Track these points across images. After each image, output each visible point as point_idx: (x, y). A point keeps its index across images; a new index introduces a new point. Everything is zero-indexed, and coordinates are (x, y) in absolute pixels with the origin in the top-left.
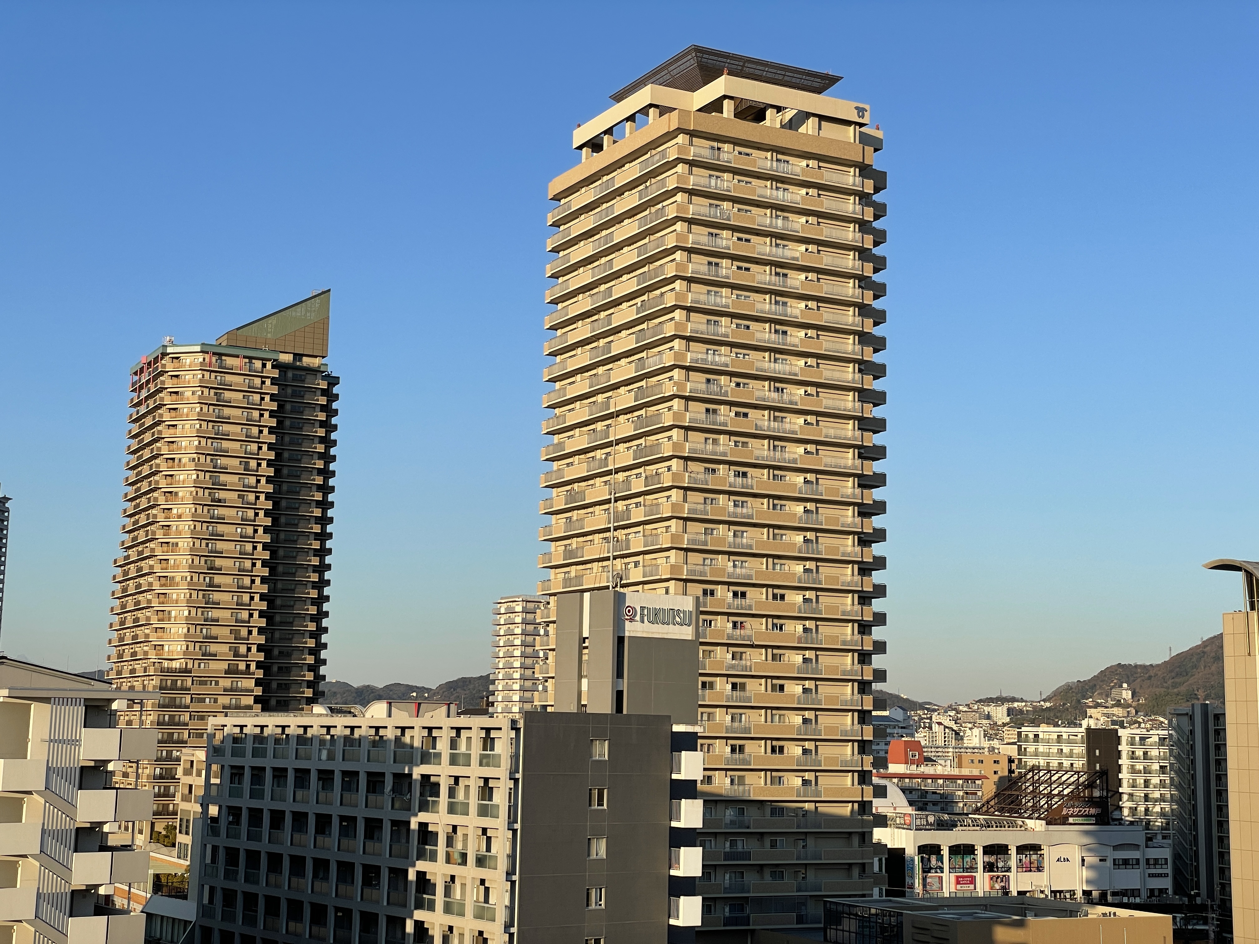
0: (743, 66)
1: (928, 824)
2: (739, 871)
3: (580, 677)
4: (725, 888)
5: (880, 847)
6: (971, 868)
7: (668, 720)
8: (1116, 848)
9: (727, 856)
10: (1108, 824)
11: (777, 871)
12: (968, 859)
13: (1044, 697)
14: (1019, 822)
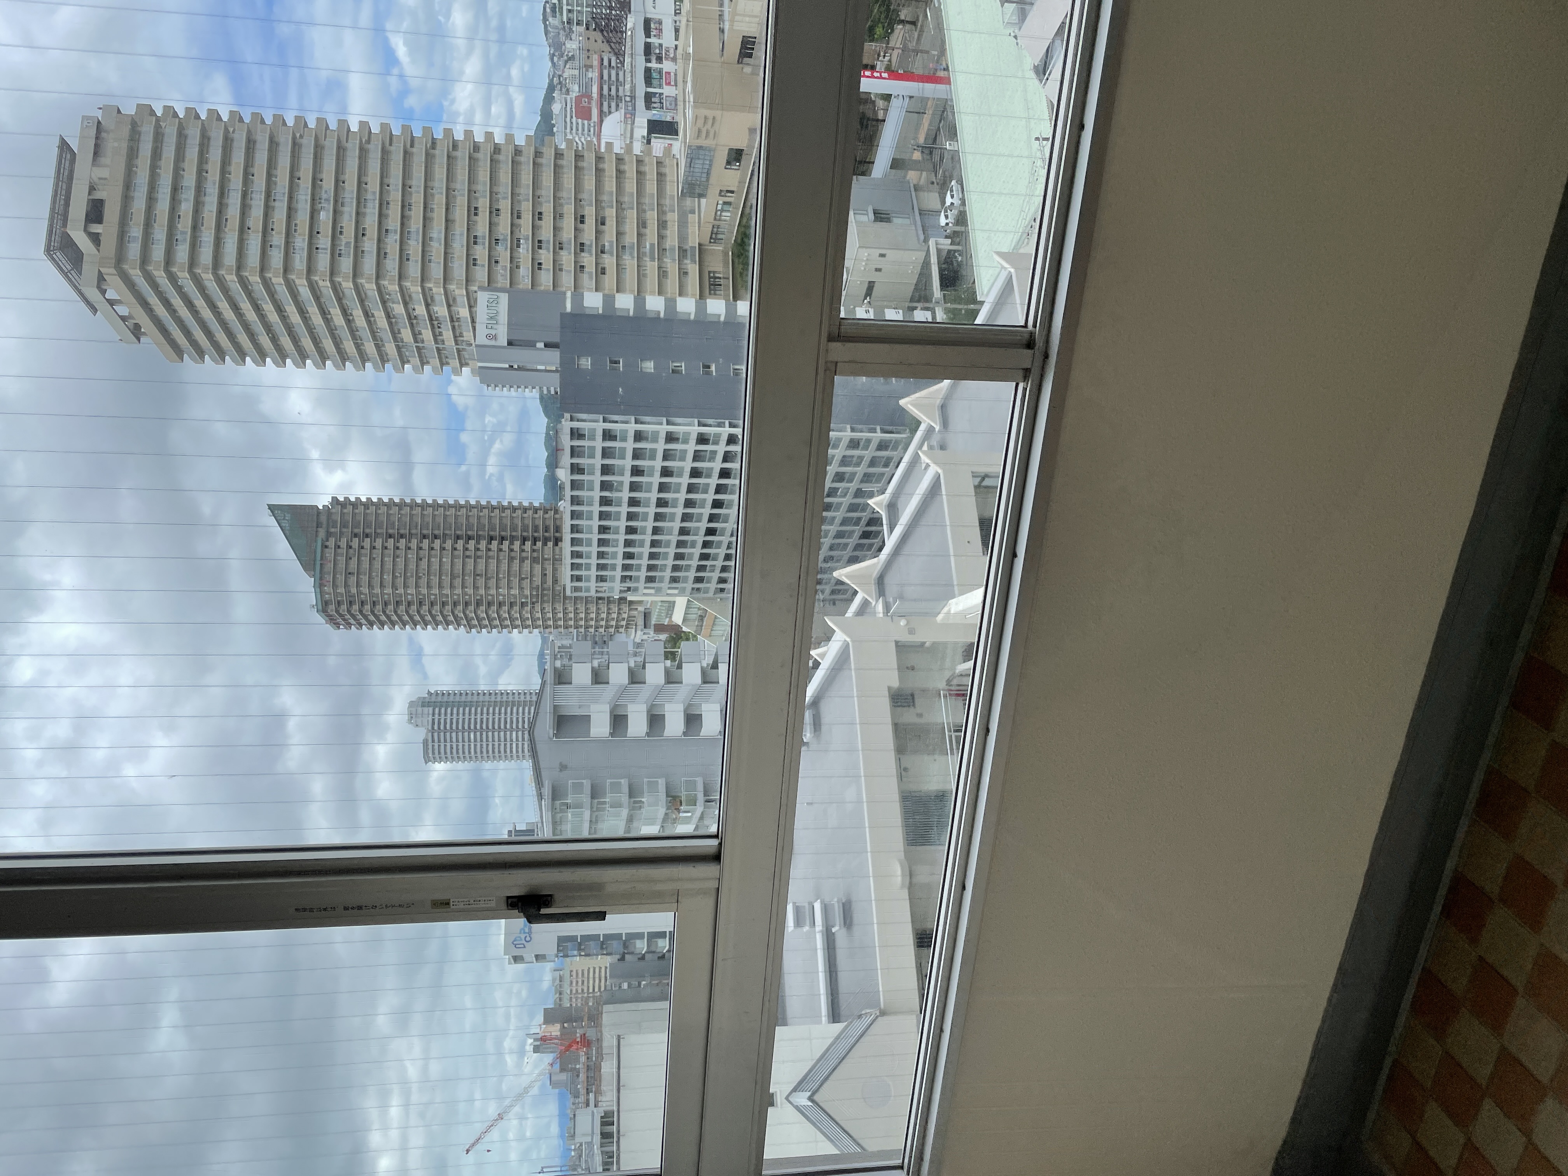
0: (57, 216)
2: (662, 251)
3: (537, 370)
7: (564, 315)
9: (653, 259)
11: (662, 225)
12: (655, 75)
14: (629, 33)
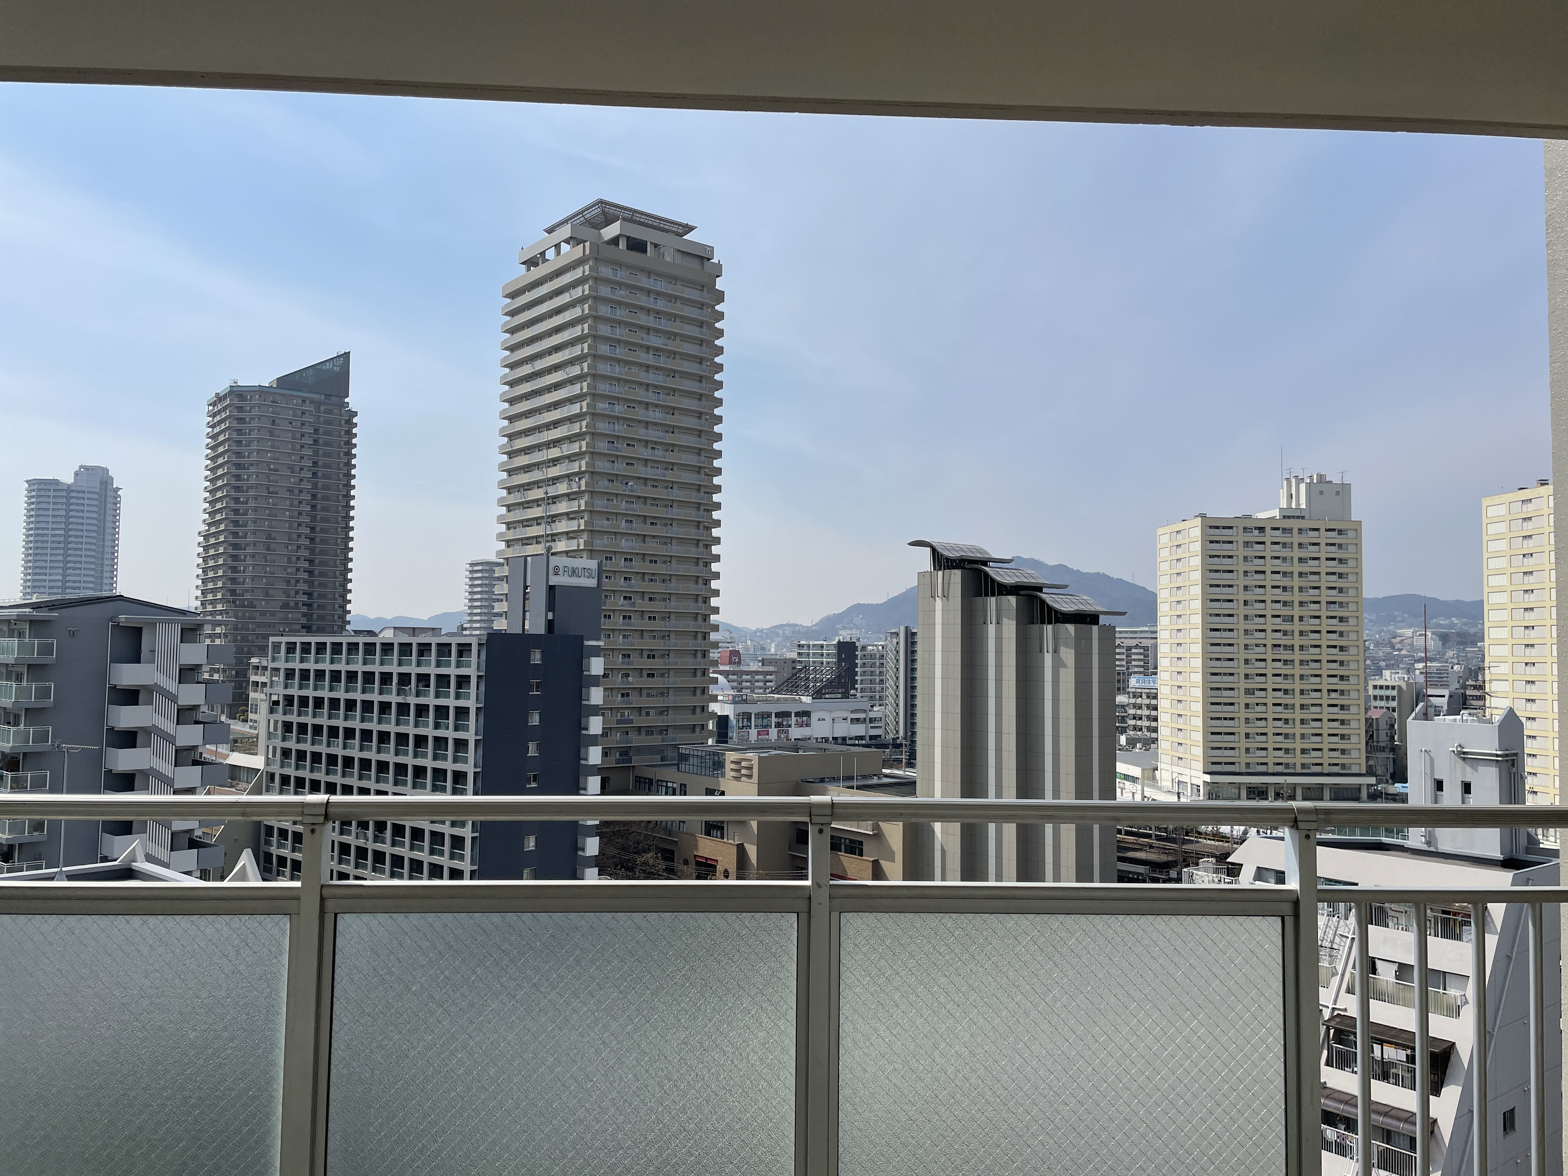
0: (633, 215)
1: (742, 700)
2: (626, 731)
3: (524, 612)
4: (617, 742)
5: (714, 714)
6: (767, 726)
7: (580, 638)
8: (852, 712)
9: (619, 722)
10: (848, 698)
11: (650, 731)
12: (765, 721)
13: (814, 623)
14: (797, 697)
